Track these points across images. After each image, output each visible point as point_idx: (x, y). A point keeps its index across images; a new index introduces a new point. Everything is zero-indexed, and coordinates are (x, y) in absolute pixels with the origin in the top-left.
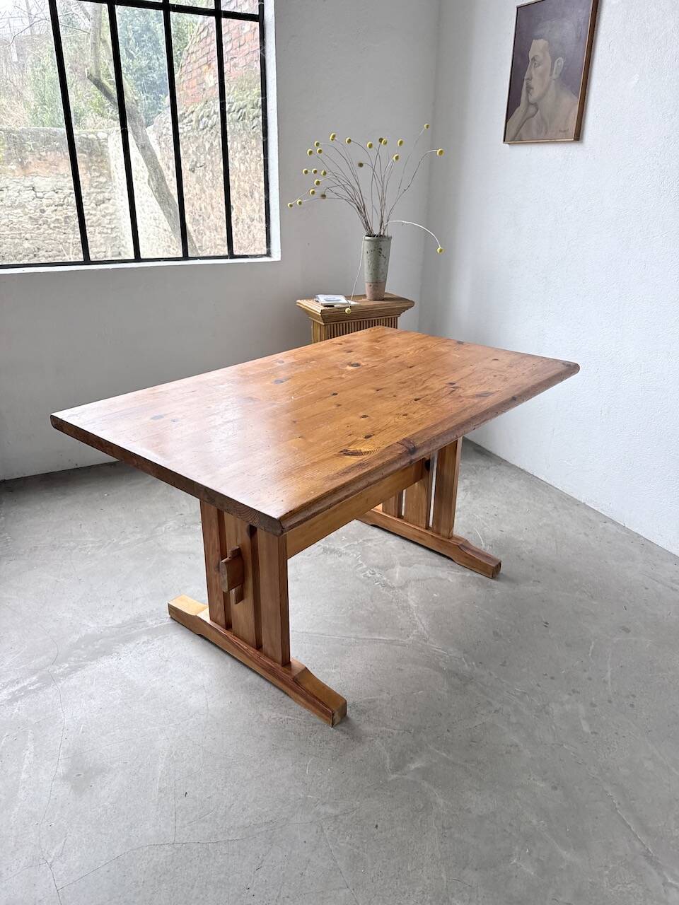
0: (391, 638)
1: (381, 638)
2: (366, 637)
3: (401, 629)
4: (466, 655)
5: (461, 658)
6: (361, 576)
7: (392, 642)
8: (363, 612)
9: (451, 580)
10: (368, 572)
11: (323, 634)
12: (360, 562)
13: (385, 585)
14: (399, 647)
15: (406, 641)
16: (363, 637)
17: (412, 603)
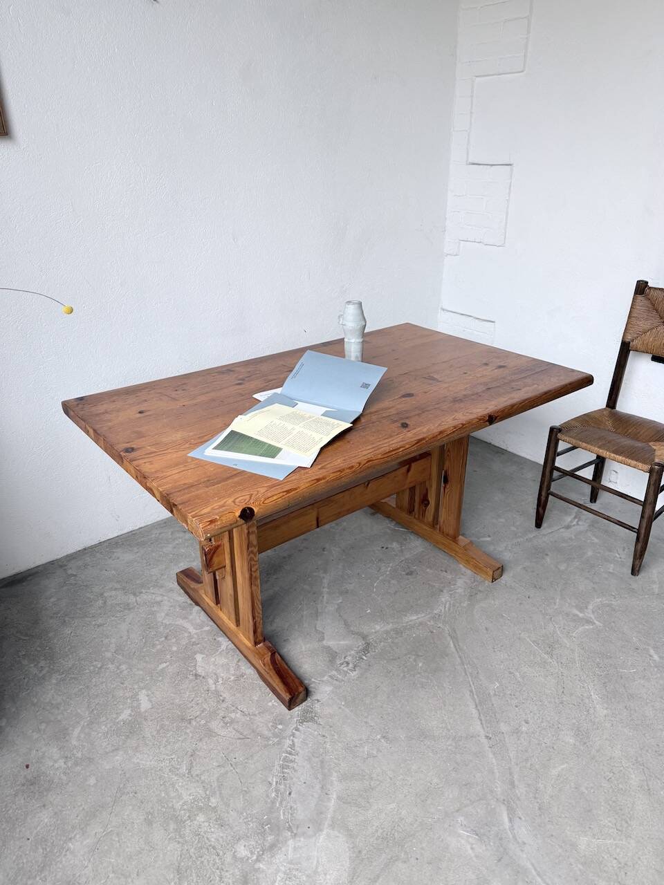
0: (449, 638)
1: (452, 645)
2: (457, 656)
3: (432, 632)
4: (445, 591)
5: (451, 594)
6: (354, 674)
7: (454, 638)
8: (420, 665)
9: (340, 601)
10: (345, 669)
11: (471, 691)
12: (326, 678)
13: (366, 650)
14: (458, 632)
15: (447, 628)
16: (458, 659)
17: (390, 627)
